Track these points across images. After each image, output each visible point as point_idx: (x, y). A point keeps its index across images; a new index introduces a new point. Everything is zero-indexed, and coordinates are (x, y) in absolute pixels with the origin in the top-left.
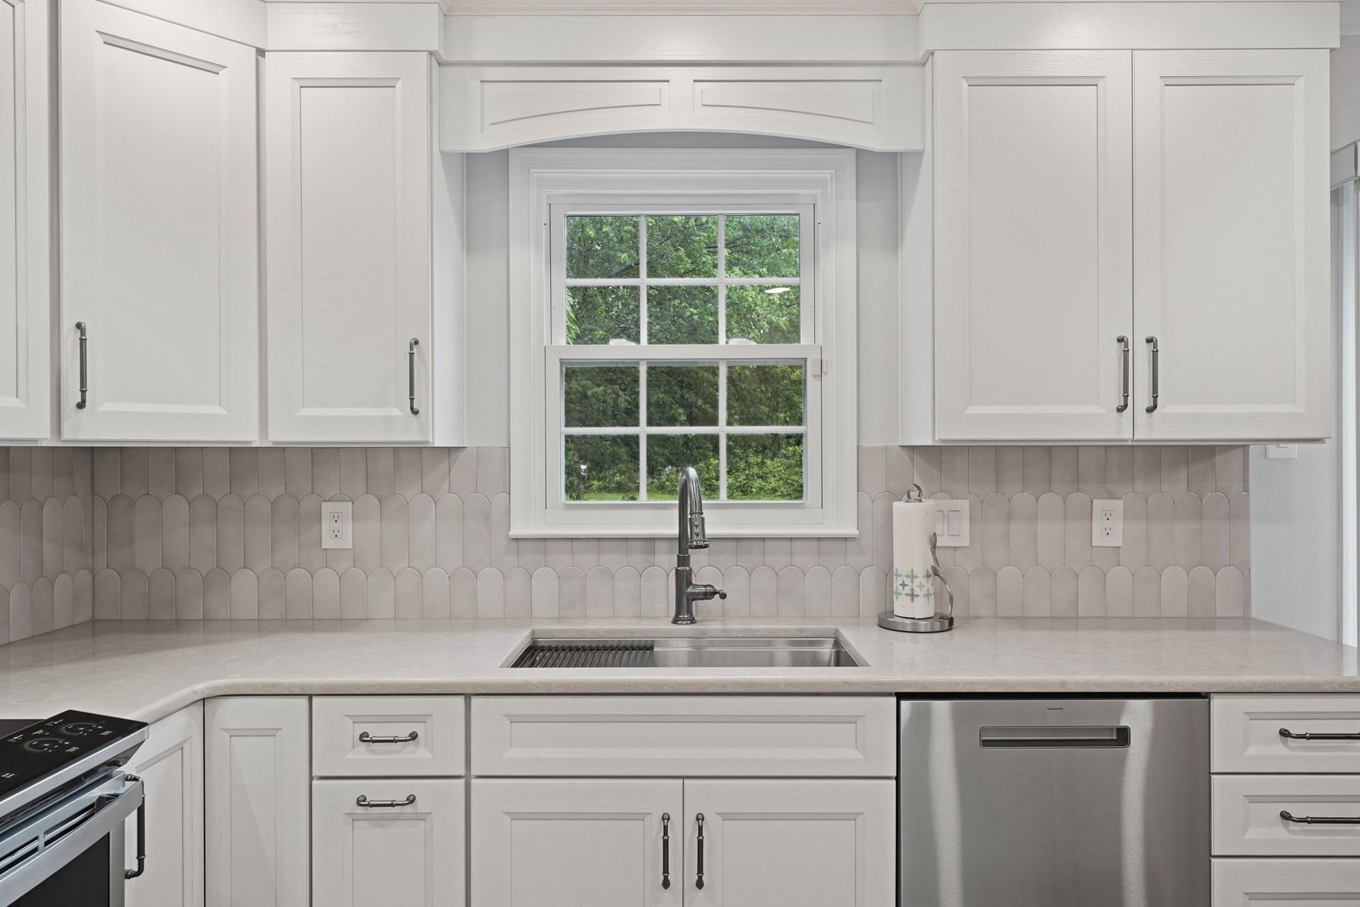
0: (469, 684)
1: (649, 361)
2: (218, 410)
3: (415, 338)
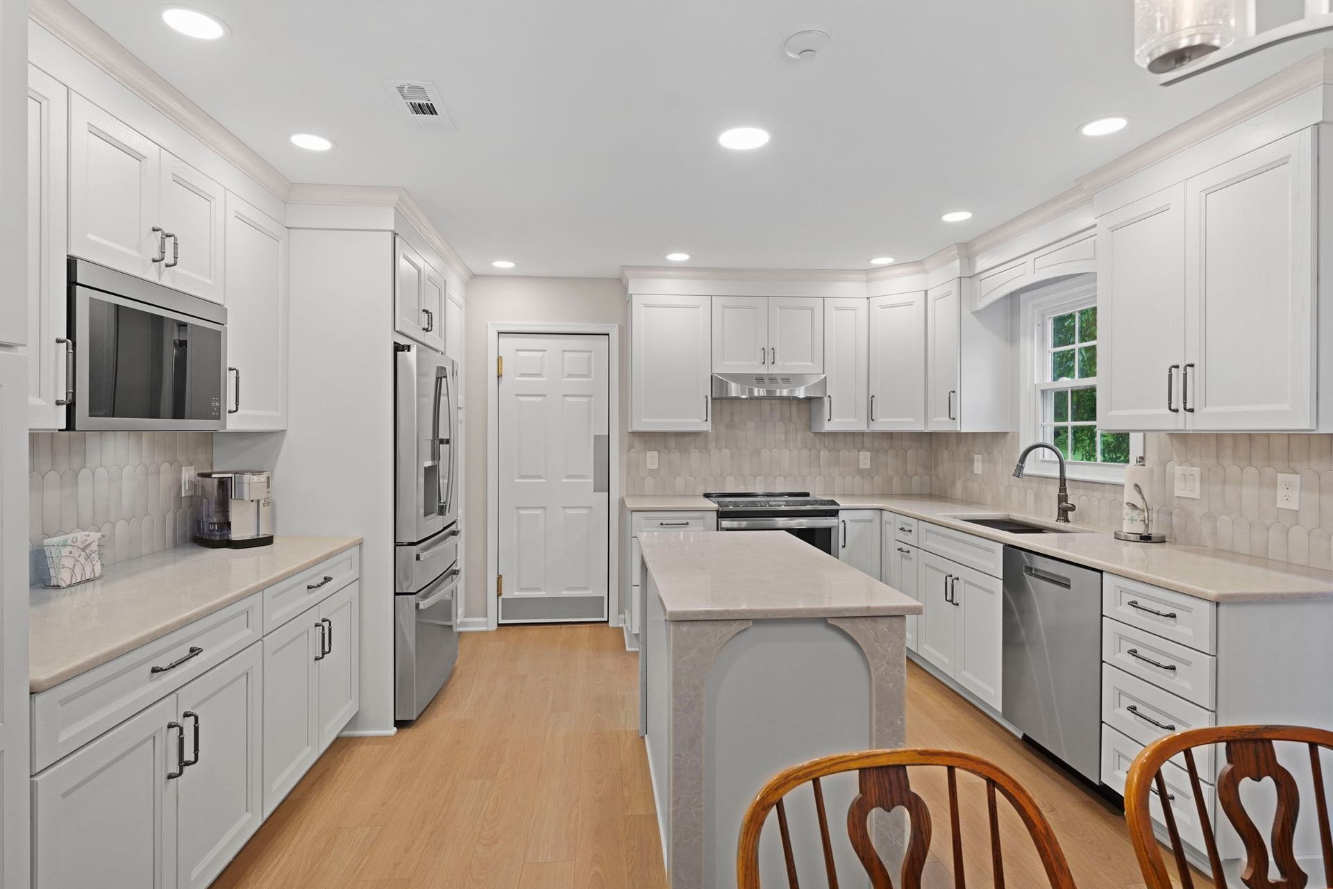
0: (919, 516)
1: (1072, 388)
2: (912, 420)
3: (952, 390)
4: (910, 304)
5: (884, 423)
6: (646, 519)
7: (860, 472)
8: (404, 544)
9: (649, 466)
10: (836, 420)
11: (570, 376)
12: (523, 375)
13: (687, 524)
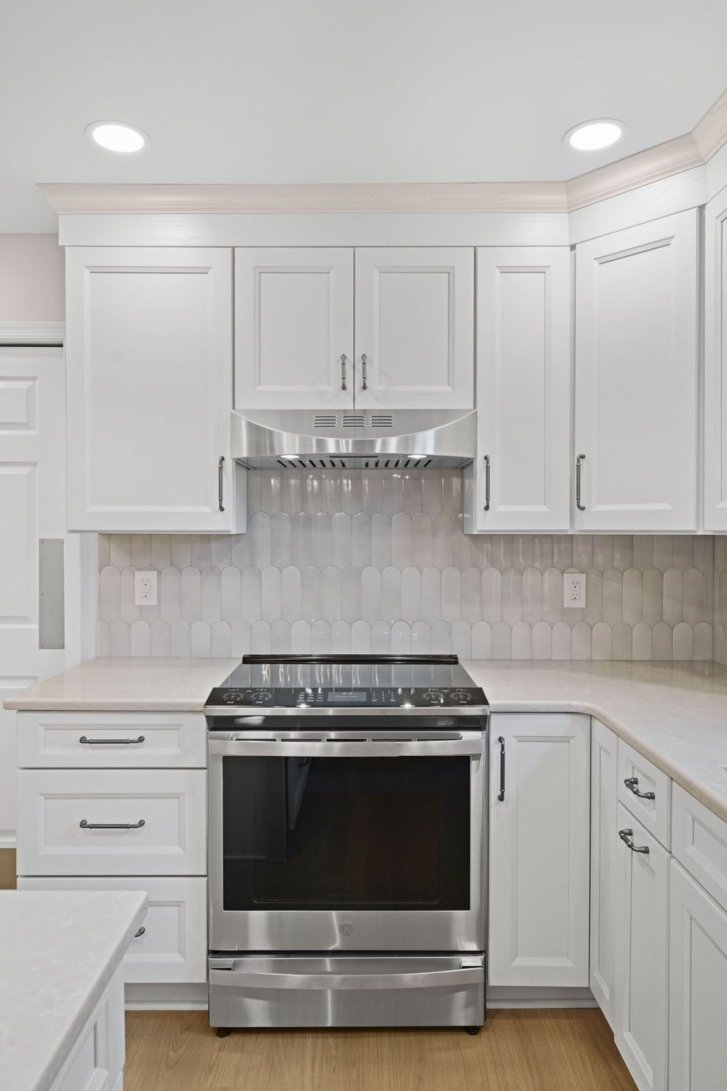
0: (672, 768)
4: (665, 243)
5: (607, 515)
6: (47, 727)
7: (564, 614)
9: (140, 601)
10: (501, 509)
13: (141, 740)
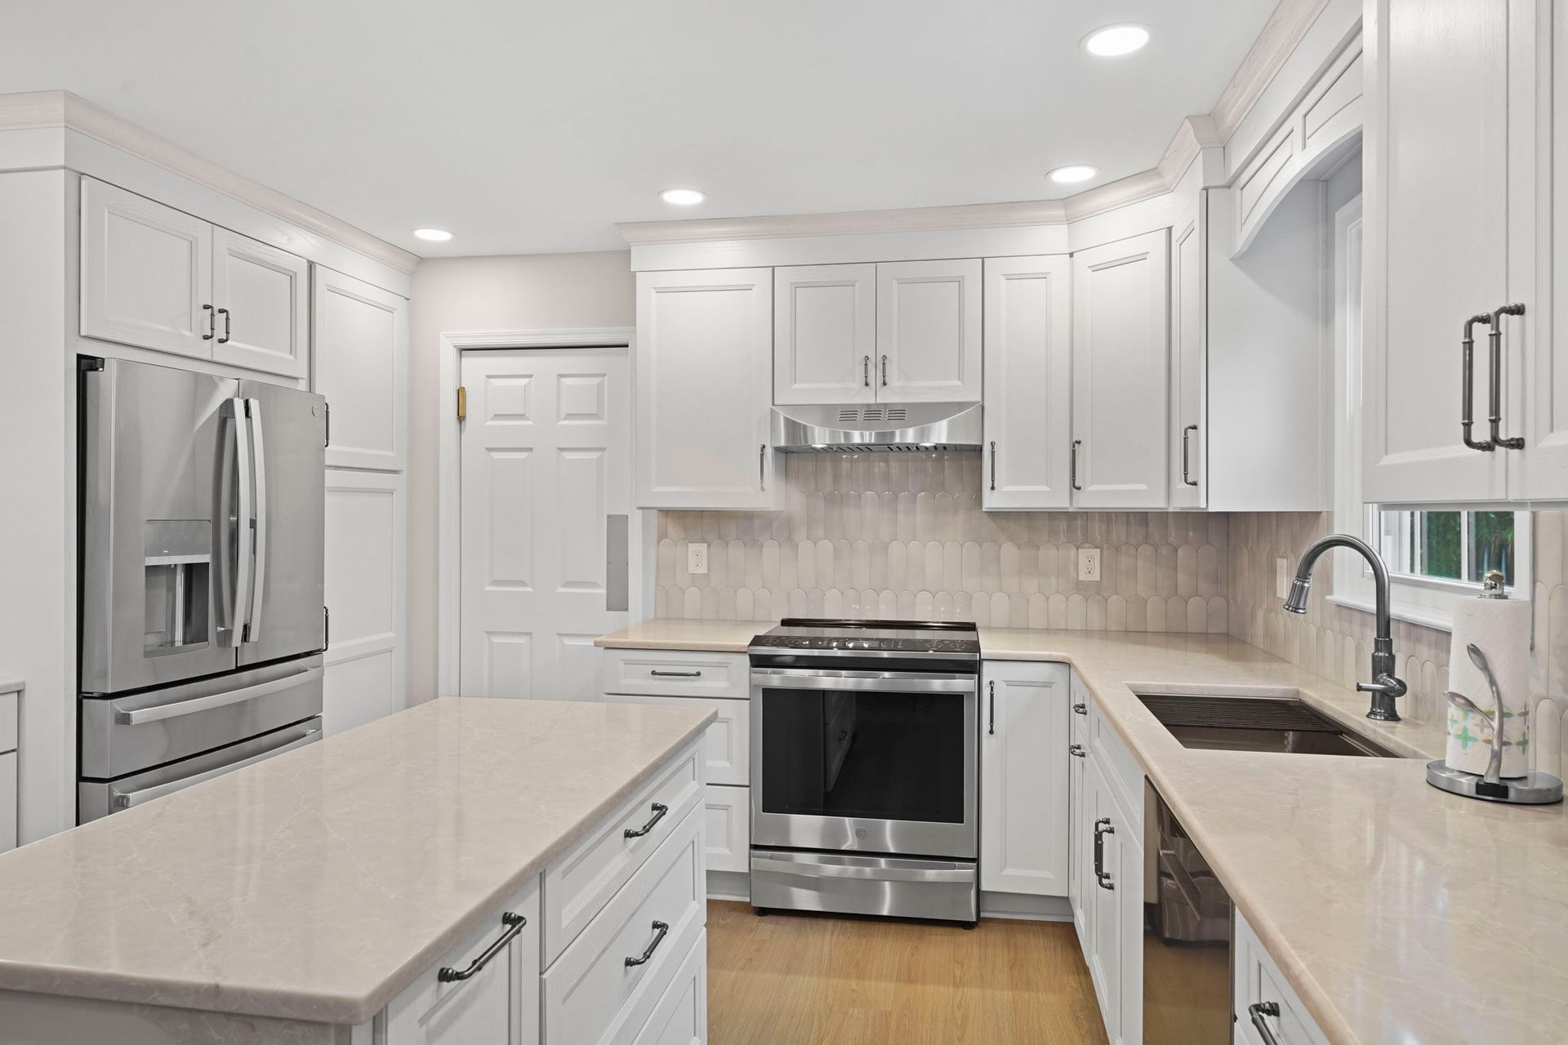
0: (1090, 686)
3: (1191, 424)
4: (1142, 257)
5: (1099, 495)
6: (628, 662)
7: (1081, 587)
8: (95, 695)
9: (692, 570)
10: (1004, 489)
11: (570, 416)
12: (497, 416)
13: (698, 674)
